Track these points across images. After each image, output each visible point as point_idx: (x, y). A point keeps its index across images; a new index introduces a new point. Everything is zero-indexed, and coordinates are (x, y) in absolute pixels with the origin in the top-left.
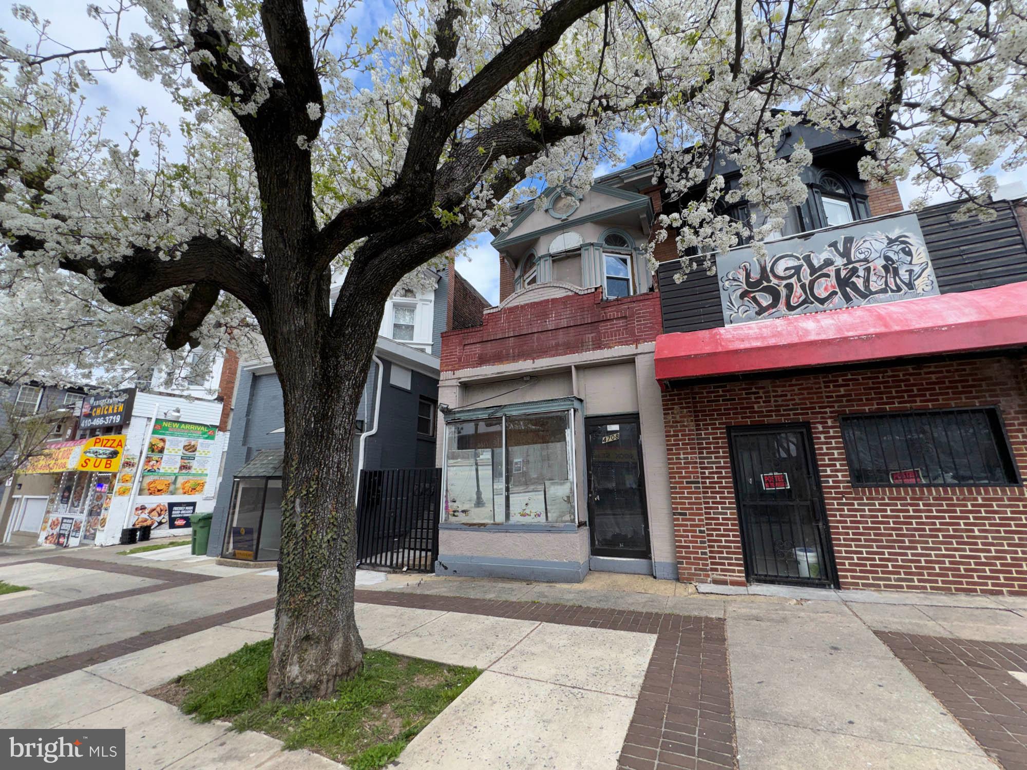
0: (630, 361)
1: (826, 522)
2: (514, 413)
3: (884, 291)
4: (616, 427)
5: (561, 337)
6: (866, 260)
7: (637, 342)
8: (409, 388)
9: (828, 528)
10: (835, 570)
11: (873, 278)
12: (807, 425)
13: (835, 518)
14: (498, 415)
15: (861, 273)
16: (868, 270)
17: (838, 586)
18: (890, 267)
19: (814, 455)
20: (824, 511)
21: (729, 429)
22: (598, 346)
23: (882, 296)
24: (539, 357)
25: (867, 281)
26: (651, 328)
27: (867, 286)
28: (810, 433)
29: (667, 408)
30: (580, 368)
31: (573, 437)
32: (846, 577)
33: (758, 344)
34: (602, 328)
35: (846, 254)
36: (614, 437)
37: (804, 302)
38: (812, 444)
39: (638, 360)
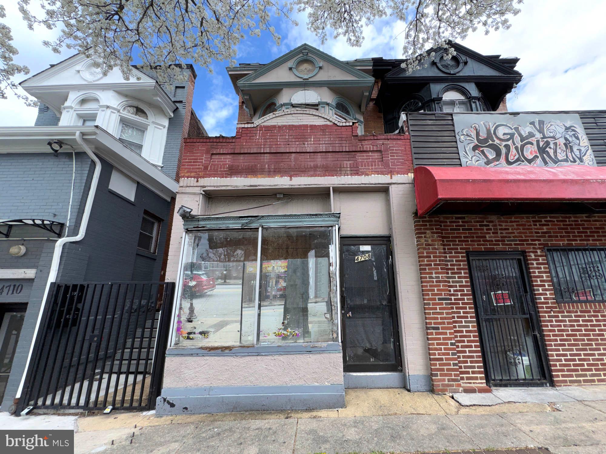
0: (384, 190)
1: (541, 331)
2: (272, 225)
3: (566, 160)
4: (368, 248)
5: (319, 160)
6: (553, 137)
7: (391, 173)
8: (132, 198)
9: (542, 336)
10: (550, 371)
11: (559, 151)
12: (524, 253)
13: (547, 328)
14: (254, 226)
15: (552, 146)
16: (555, 144)
17: (553, 384)
18: (568, 145)
19: (530, 277)
20: (539, 321)
21: (468, 254)
22: (356, 172)
23: (565, 164)
24: (296, 175)
25: (555, 152)
26: (403, 164)
27: (556, 156)
28: (526, 260)
29: (419, 232)
30: (341, 191)
31: (334, 251)
32: (558, 376)
34: (359, 157)
35: (541, 131)
36: (366, 257)
37: (518, 160)
38: (528, 269)
39: (393, 190)
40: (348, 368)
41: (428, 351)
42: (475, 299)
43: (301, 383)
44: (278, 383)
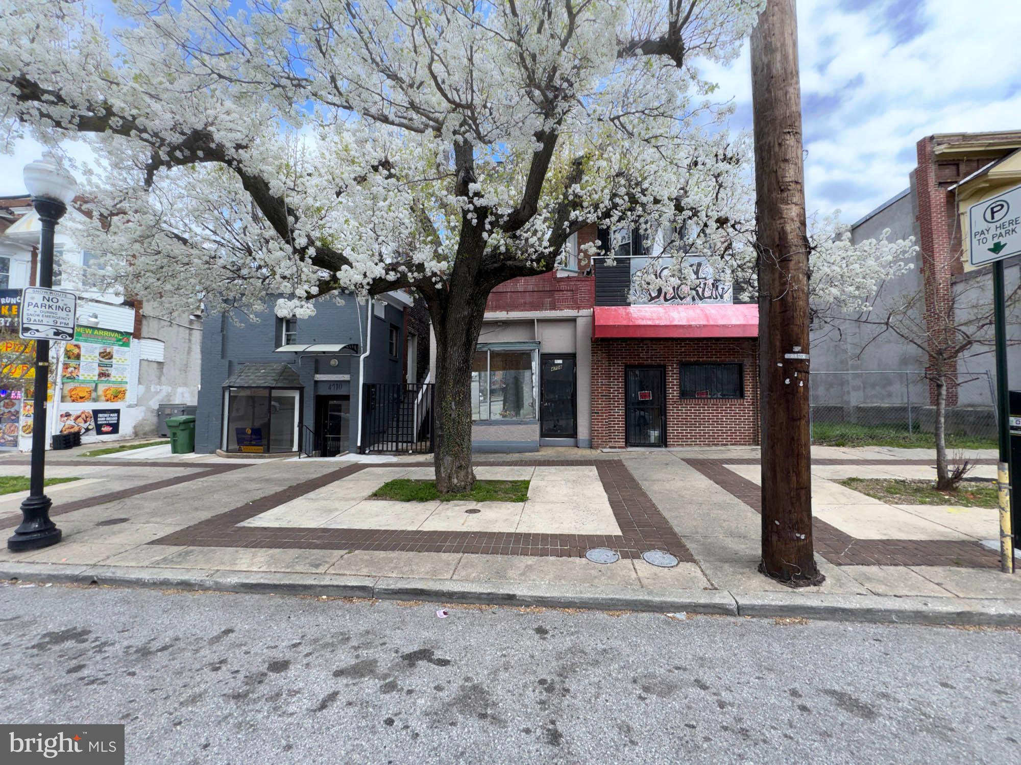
0: (573, 320)
1: (666, 416)
2: (496, 349)
3: (710, 298)
4: (560, 361)
5: (528, 298)
6: (705, 279)
7: (578, 308)
8: (383, 317)
9: (666, 418)
10: (666, 439)
11: (707, 289)
12: (664, 367)
13: (670, 414)
14: (485, 349)
15: (702, 285)
16: (705, 284)
17: (666, 446)
18: (715, 286)
19: (665, 382)
20: (665, 410)
21: (627, 366)
22: (553, 307)
23: (708, 300)
24: (512, 310)
25: (704, 290)
26: (588, 300)
27: (703, 294)
28: (665, 371)
29: (594, 352)
30: (543, 321)
31: (535, 365)
32: (670, 441)
33: (650, 323)
34: (557, 295)
35: (696, 273)
36: (559, 368)
37: (673, 298)
38: (665, 376)
39: (579, 320)
40: (543, 435)
41: (591, 425)
42: (626, 396)
43: (514, 440)
44: (502, 439)
